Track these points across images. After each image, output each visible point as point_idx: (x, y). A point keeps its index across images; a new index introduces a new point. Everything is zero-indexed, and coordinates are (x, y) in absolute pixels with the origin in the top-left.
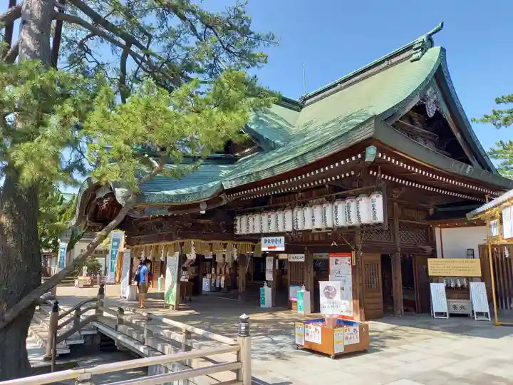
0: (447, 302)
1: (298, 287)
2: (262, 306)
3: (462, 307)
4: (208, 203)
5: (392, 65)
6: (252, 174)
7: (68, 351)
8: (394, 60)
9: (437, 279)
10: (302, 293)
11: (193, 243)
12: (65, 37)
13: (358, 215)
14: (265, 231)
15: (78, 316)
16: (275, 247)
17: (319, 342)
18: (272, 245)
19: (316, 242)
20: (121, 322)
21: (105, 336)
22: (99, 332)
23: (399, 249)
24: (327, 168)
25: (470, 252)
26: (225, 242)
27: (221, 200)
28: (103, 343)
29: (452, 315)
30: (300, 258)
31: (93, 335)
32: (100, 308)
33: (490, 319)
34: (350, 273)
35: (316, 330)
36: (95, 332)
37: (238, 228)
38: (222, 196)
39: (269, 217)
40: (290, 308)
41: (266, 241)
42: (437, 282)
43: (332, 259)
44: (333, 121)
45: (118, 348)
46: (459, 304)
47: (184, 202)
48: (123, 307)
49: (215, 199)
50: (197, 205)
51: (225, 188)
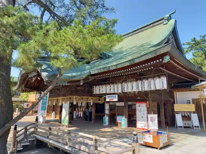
0: (183, 122)
1: (121, 117)
2: (104, 125)
3: (188, 124)
4: (84, 80)
5: (155, 26)
6: (106, 68)
7: (22, 149)
8: (155, 24)
9: (178, 113)
10: (124, 119)
11: (74, 97)
12: (18, 2)
13: (155, 86)
14: (108, 92)
15: (26, 132)
16: (113, 99)
17: (152, 142)
18: (111, 98)
19: (130, 97)
20: (50, 134)
21: (40, 140)
22: (36, 139)
23: (163, 100)
24: (144, 65)
25: (188, 102)
26: (88, 97)
27: (89, 79)
28: (37, 144)
29: (185, 127)
30: (122, 104)
31: (33, 140)
32: (36, 128)
33: (200, 129)
34: (146, 110)
35: (149, 136)
36: (35, 139)
37: (94, 91)
38: (90, 77)
39: (111, 86)
40: (117, 126)
41: (108, 97)
42: (178, 114)
43: (137, 105)
44: (134, 47)
45: (49, 147)
46: (187, 122)
47: (74, 79)
48: (51, 127)
49: (87, 78)
50: (79, 81)
51: (92, 74)
